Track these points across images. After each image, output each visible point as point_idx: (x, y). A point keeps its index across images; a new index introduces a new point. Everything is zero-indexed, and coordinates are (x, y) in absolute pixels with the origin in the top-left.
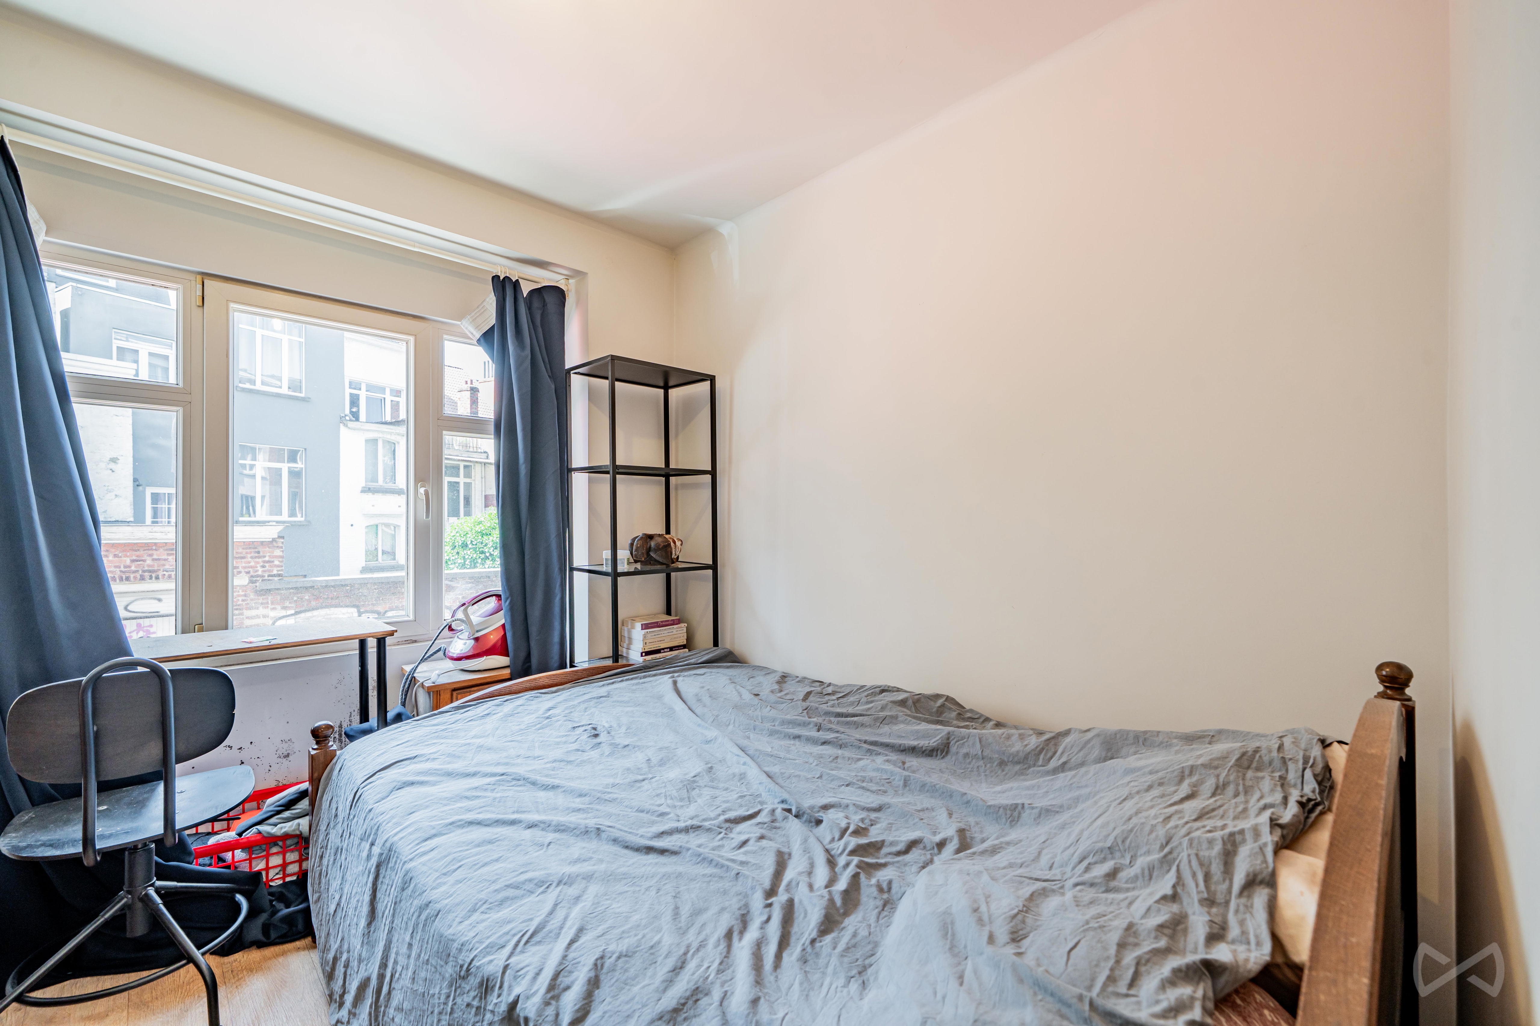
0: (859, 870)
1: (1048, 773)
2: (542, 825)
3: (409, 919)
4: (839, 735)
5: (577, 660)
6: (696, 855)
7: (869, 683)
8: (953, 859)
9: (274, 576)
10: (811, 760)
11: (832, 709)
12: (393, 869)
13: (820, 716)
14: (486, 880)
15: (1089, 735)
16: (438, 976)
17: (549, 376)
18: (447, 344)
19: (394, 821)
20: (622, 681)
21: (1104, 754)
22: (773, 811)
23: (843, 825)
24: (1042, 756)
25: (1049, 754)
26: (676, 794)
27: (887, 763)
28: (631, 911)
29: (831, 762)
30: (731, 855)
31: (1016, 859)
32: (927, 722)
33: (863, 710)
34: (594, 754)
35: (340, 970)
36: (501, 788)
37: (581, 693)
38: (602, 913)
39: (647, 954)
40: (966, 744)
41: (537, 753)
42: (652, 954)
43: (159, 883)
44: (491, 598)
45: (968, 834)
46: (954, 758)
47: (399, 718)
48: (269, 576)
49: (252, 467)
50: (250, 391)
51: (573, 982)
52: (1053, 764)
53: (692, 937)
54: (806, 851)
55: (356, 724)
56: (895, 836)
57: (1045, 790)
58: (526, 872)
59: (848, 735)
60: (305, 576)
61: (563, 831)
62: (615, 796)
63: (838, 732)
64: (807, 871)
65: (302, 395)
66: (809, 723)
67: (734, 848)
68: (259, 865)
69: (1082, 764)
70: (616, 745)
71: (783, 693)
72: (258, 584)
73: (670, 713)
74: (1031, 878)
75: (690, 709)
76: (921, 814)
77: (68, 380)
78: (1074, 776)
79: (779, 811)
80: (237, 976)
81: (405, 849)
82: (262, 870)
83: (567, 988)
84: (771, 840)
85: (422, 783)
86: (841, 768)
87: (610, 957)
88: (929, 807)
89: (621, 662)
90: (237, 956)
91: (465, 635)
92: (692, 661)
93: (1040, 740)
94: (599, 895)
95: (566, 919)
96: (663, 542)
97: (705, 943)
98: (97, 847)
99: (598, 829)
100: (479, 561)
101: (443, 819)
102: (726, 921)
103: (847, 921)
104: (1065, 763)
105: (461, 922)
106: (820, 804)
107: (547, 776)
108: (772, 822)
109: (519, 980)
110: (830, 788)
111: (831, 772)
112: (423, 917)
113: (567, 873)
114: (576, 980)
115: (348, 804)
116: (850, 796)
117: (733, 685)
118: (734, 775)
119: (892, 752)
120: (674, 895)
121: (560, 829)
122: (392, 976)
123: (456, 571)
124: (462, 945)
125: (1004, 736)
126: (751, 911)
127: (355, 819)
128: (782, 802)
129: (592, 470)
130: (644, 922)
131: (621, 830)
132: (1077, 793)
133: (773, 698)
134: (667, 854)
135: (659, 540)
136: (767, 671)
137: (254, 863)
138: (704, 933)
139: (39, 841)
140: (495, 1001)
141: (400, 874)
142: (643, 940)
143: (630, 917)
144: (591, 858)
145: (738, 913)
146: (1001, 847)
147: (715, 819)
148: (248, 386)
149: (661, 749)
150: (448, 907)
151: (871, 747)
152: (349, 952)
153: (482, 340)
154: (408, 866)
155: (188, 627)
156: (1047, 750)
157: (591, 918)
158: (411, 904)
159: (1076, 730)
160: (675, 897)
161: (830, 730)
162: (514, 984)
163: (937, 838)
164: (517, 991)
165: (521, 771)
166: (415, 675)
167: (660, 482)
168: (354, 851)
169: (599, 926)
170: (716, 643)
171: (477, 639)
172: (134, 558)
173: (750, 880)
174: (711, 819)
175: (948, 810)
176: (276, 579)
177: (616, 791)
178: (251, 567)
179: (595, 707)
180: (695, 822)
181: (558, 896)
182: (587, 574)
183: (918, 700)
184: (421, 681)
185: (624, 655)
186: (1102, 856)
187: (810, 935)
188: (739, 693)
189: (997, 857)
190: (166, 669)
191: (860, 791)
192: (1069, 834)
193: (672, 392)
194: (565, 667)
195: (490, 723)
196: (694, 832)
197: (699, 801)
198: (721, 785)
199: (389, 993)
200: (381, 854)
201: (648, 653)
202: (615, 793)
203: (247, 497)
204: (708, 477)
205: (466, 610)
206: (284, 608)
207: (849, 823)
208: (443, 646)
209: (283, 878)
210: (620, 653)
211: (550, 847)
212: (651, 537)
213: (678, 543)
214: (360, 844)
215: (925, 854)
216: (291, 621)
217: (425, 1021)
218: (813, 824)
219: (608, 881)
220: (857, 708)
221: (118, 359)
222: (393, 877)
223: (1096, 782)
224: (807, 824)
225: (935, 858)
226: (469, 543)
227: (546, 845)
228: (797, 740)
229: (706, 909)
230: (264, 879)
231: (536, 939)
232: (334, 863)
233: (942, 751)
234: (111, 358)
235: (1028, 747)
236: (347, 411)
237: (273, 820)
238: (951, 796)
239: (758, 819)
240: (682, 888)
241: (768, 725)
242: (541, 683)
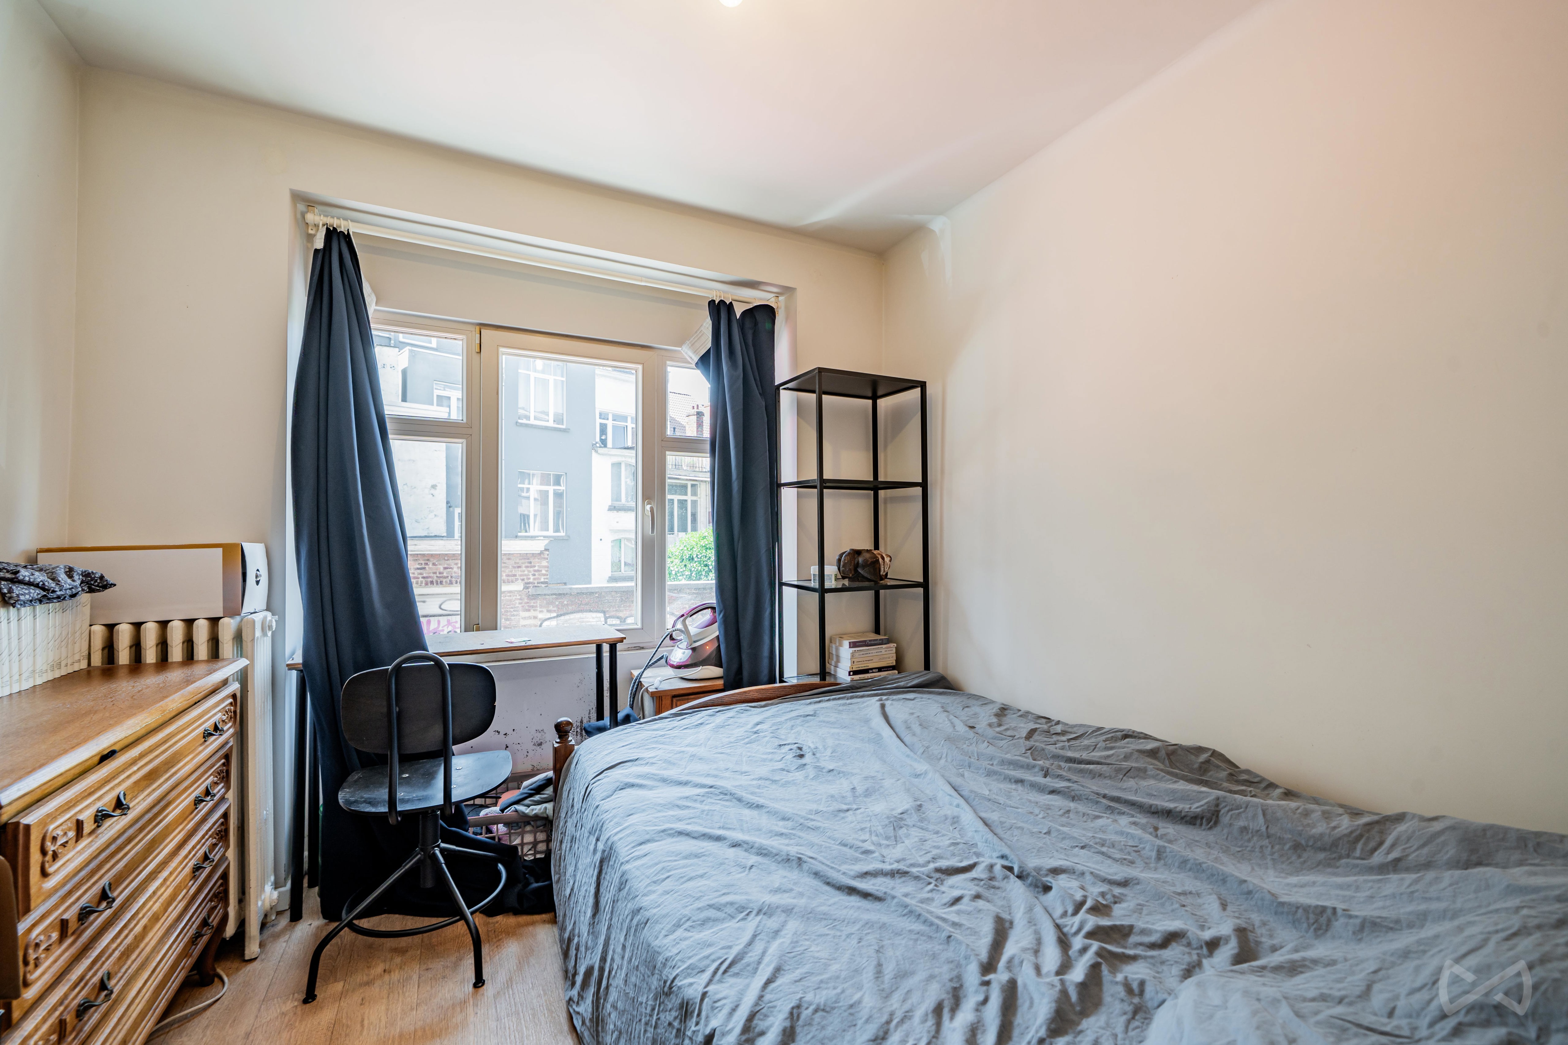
0: (1100, 960)
1: (1371, 870)
2: (745, 846)
3: (623, 920)
4: (1071, 785)
5: (786, 675)
6: (902, 906)
7: (1108, 725)
8: (1232, 971)
9: (542, 583)
10: (1037, 811)
11: (1061, 752)
12: (613, 866)
13: (1047, 759)
14: (690, 896)
15: (1437, 826)
16: (645, 985)
17: (760, 394)
18: (669, 369)
19: (616, 820)
20: (829, 700)
21: (1464, 856)
22: (991, 867)
23: (1078, 896)
24: (1359, 846)
25: (1372, 844)
26: (882, 831)
27: (1133, 827)
28: (830, 958)
29: (1062, 816)
30: (941, 912)
31: (1331, 989)
32: (1186, 781)
33: (1101, 757)
34: (799, 775)
35: (573, 952)
36: (710, 800)
37: (788, 710)
38: (800, 955)
39: (846, 1014)
40: (1243, 815)
41: (745, 768)
42: (851, 1014)
43: (443, 845)
44: (706, 610)
45: (1251, 936)
46: (1225, 831)
47: (627, 719)
48: (538, 583)
49: (528, 490)
50: (527, 426)
51: (768, 1028)
52: (1378, 858)
53: (895, 1003)
54: (1031, 922)
55: (594, 722)
56: (1147, 922)
57: (1368, 893)
58: (728, 893)
59: (1083, 786)
60: (565, 584)
61: (765, 855)
62: (818, 824)
63: (1069, 780)
64: (1032, 948)
65: (564, 427)
66: (1034, 767)
67: (945, 904)
68: (517, 842)
69: (1428, 865)
70: (819, 769)
71: (1002, 728)
72: (530, 590)
73: (877, 740)
74: (1359, 1026)
75: (898, 737)
76: (1182, 898)
77: (387, 421)
78: (1416, 881)
79: (998, 868)
80: (499, 937)
81: (623, 851)
82: (518, 844)
83: (762, 1034)
84: (988, 901)
85: (640, 786)
86: (1074, 825)
87: (807, 1008)
88: (1194, 891)
89: (829, 680)
90: (499, 918)
91: (684, 645)
92: (902, 684)
93: (1356, 823)
94: (798, 933)
95: (764, 953)
96: (871, 558)
97: (911, 1014)
98: (399, 809)
99: (800, 859)
100: (704, 573)
101: (656, 826)
102: (935, 993)
103: (1085, 1024)
104: (1397, 860)
105: (666, 936)
106: (1049, 867)
107: (752, 793)
108: (990, 880)
109: (716, 1011)
110: (1061, 848)
111: (1061, 828)
112: (635, 922)
113: (767, 903)
114: (771, 1026)
115: (581, 797)
116: (1085, 861)
117: (946, 714)
118: (946, 818)
119: (1140, 813)
120: (877, 948)
121: (763, 852)
122: (610, 972)
123: (684, 582)
124: (666, 960)
125: (1299, 811)
126: (965, 986)
127: (586, 813)
128: (1003, 857)
129: (801, 485)
130: (843, 974)
131: (823, 863)
132: (1423, 907)
133: (991, 732)
134: (870, 898)
135: (867, 555)
136: (985, 702)
137: (513, 838)
138: (910, 1002)
139: (363, 798)
140: (693, 1028)
141: (618, 874)
142: (843, 996)
143: (830, 965)
144: (792, 890)
145: (949, 985)
146: (1304, 966)
147: (923, 866)
148: (524, 421)
149: (866, 778)
150: (656, 917)
151: (1112, 804)
152: (579, 936)
153: (700, 364)
154: (626, 867)
155: (470, 626)
156: (1368, 838)
157: (790, 958)
158: (626, 906)
159: (1414, 816)
160: (878, 951)
161: (1059, 776)
162: (711, 1015)
163: (1207, 935)
164: (714, 1023)
165: (727, 784)
166: (641, 680)
167: (868, 496)
168: (584, 842)
169: (797, 968)
170: (927, 667)
171: (694, 649)
172: (446, 566)
173: (963, 947)
174: (919, 866)
175: (1220, 898)
176: (543, 585)
177: (819, 819)
178: (526, 575)
179: (802, 725)
180: (902, 866)
181: (758, 927)
182: (795, 590)
183: (1174, 752)
184: (646, 686)
185: (832, 673)
186: (1483, 1016)
187: (1037, 1032)
188: (952, 723)
189: (1299, 979)
190: (446, 663)
191: (1100, 858)
192: (1417, 969)
193: (881, 402)
194: (775, 682)
195: (704, 733)
196: (900, 877)
197: (907, 842)
198: (931, 827)
199: (607, 987)
200: (604, 851)
201: (856, 673)
202: (819, 821)
203: (524, 515)
204: (918, 490)
205: (684, 621)
206: (549, 611)
207: (1085, 897)
208: (665, 654)
209: (534, 854)
210: (827, 670)
211: (752, 870)
212: (858, 553)
213: (887, 559)
214: (588, 837)
215: (1189, 953)
216: (554, 623)
217: (634, 1026)
218: (1040, 890)
219: (808, 919)
220: (1093, 754)
221: (438, 405)
222: (613, 875)
223: (1454, 896)
224: (1032, 888)
225: (1205, 962)
226: (695, 556)
227: (748, 868)
228: (1019, 785)
229: (913, 973)
230: (520, 853)
231: (734, 969)
232: (570, 850)
233: (1209, 821)
234: (433, 405)
235: (1337, 831)
236: (598, 439)
237: (527, 802)
238: (1224, 881)
239: (973, 874)
240: (886, 942)
241: (985, 764)
242: (750, 696)
